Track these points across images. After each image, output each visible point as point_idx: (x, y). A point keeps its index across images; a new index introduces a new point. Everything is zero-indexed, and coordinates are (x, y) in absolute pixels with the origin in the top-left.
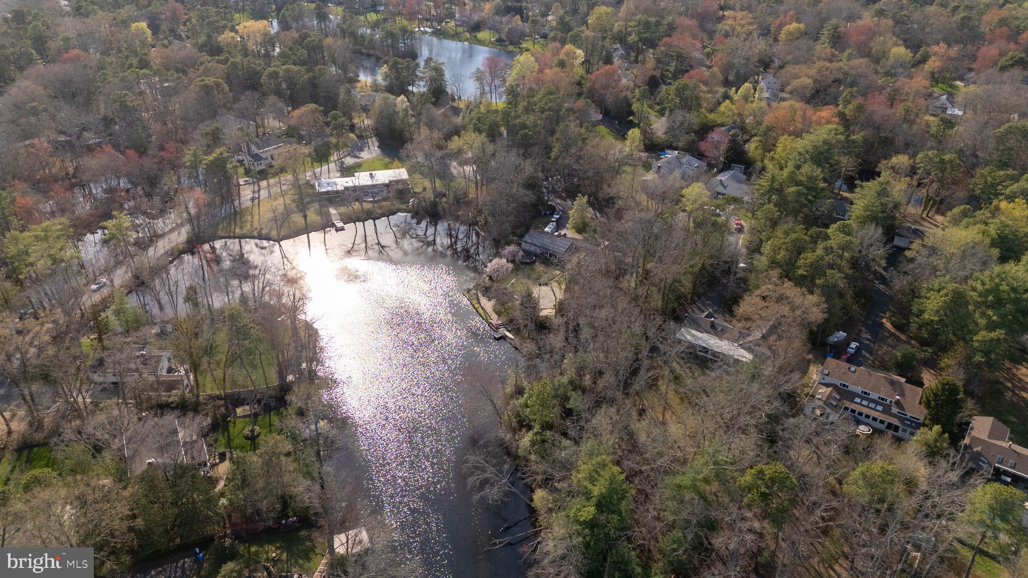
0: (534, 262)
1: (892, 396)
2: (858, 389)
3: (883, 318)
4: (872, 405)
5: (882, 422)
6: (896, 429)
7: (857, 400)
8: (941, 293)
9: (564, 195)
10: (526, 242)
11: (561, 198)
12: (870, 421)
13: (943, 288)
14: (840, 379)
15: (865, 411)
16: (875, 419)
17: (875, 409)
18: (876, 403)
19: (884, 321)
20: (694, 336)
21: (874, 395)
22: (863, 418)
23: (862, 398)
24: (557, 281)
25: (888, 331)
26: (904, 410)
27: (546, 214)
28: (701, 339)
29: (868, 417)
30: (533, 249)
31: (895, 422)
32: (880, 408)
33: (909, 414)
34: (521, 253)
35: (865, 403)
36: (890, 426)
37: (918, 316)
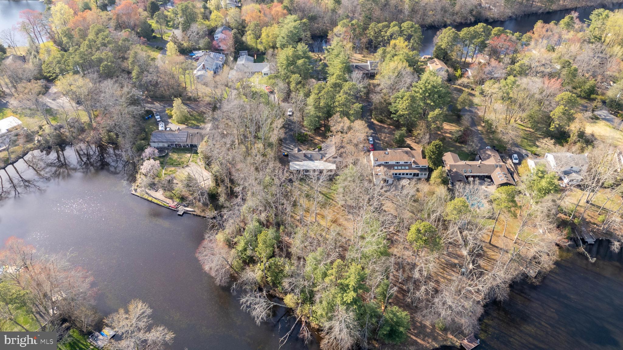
0: (167, 154)
1: (409, 160)
2: (394, 162)
3: (371, 119)
4: (403, 168)
5: (411, 174)
6: (418, 175)
7: (396, 168)
8: (404, 99)
9: (149, 100)
10: (154, 142)
11: (148, 102)
12: (405, 176)
13: (404, 96)
14: (384, 160)
15: (402, 172)
16: (407, 174)
17: (405, 169)
18: (405, 166)
19: (372, 120)
20: (299, 165)
21: (402, 162)
22: (401, 176)
23: (398, 166)
24: (192, 161)
25: (378, 125)
26: (418, 164)
27: (149, 118)
28: (303, 165)
29: (403, 174)
30: (161, 145)
31: (416, 172)
32: (407, 168)
33: (421, 166)
34: (156, 151)
35: (400, 168)
36: (415, 175)
37: (395, 114)
